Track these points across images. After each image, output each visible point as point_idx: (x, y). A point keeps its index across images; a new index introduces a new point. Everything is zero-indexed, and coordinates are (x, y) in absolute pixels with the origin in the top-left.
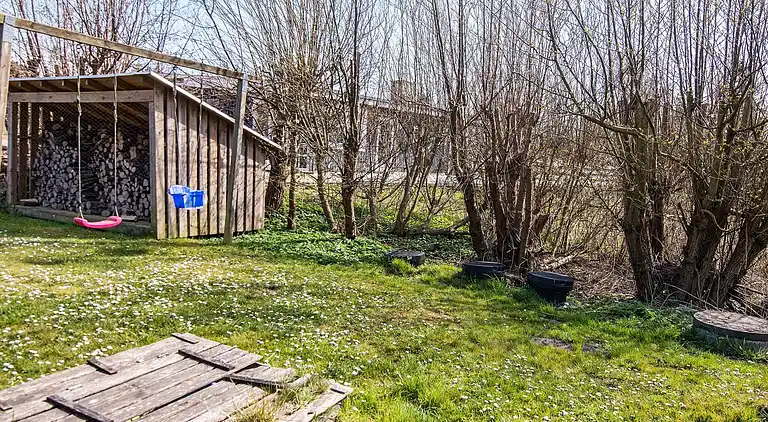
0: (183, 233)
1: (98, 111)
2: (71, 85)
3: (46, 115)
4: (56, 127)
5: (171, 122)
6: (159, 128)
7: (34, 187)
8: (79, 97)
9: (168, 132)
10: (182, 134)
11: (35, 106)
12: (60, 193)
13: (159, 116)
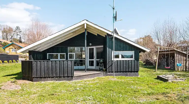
0: (179, 70)
1: (172, 54)
2: (168, 51)
3: (162, 55)
4: (163, 56)
5: (178, 55)
6: (176, 56)
7: (160, 65)
8: (170, 52)
9: (177, 57)
10: (179, 56)
11: (161, 54)
12: (164, 65)
13: (176, 54)
